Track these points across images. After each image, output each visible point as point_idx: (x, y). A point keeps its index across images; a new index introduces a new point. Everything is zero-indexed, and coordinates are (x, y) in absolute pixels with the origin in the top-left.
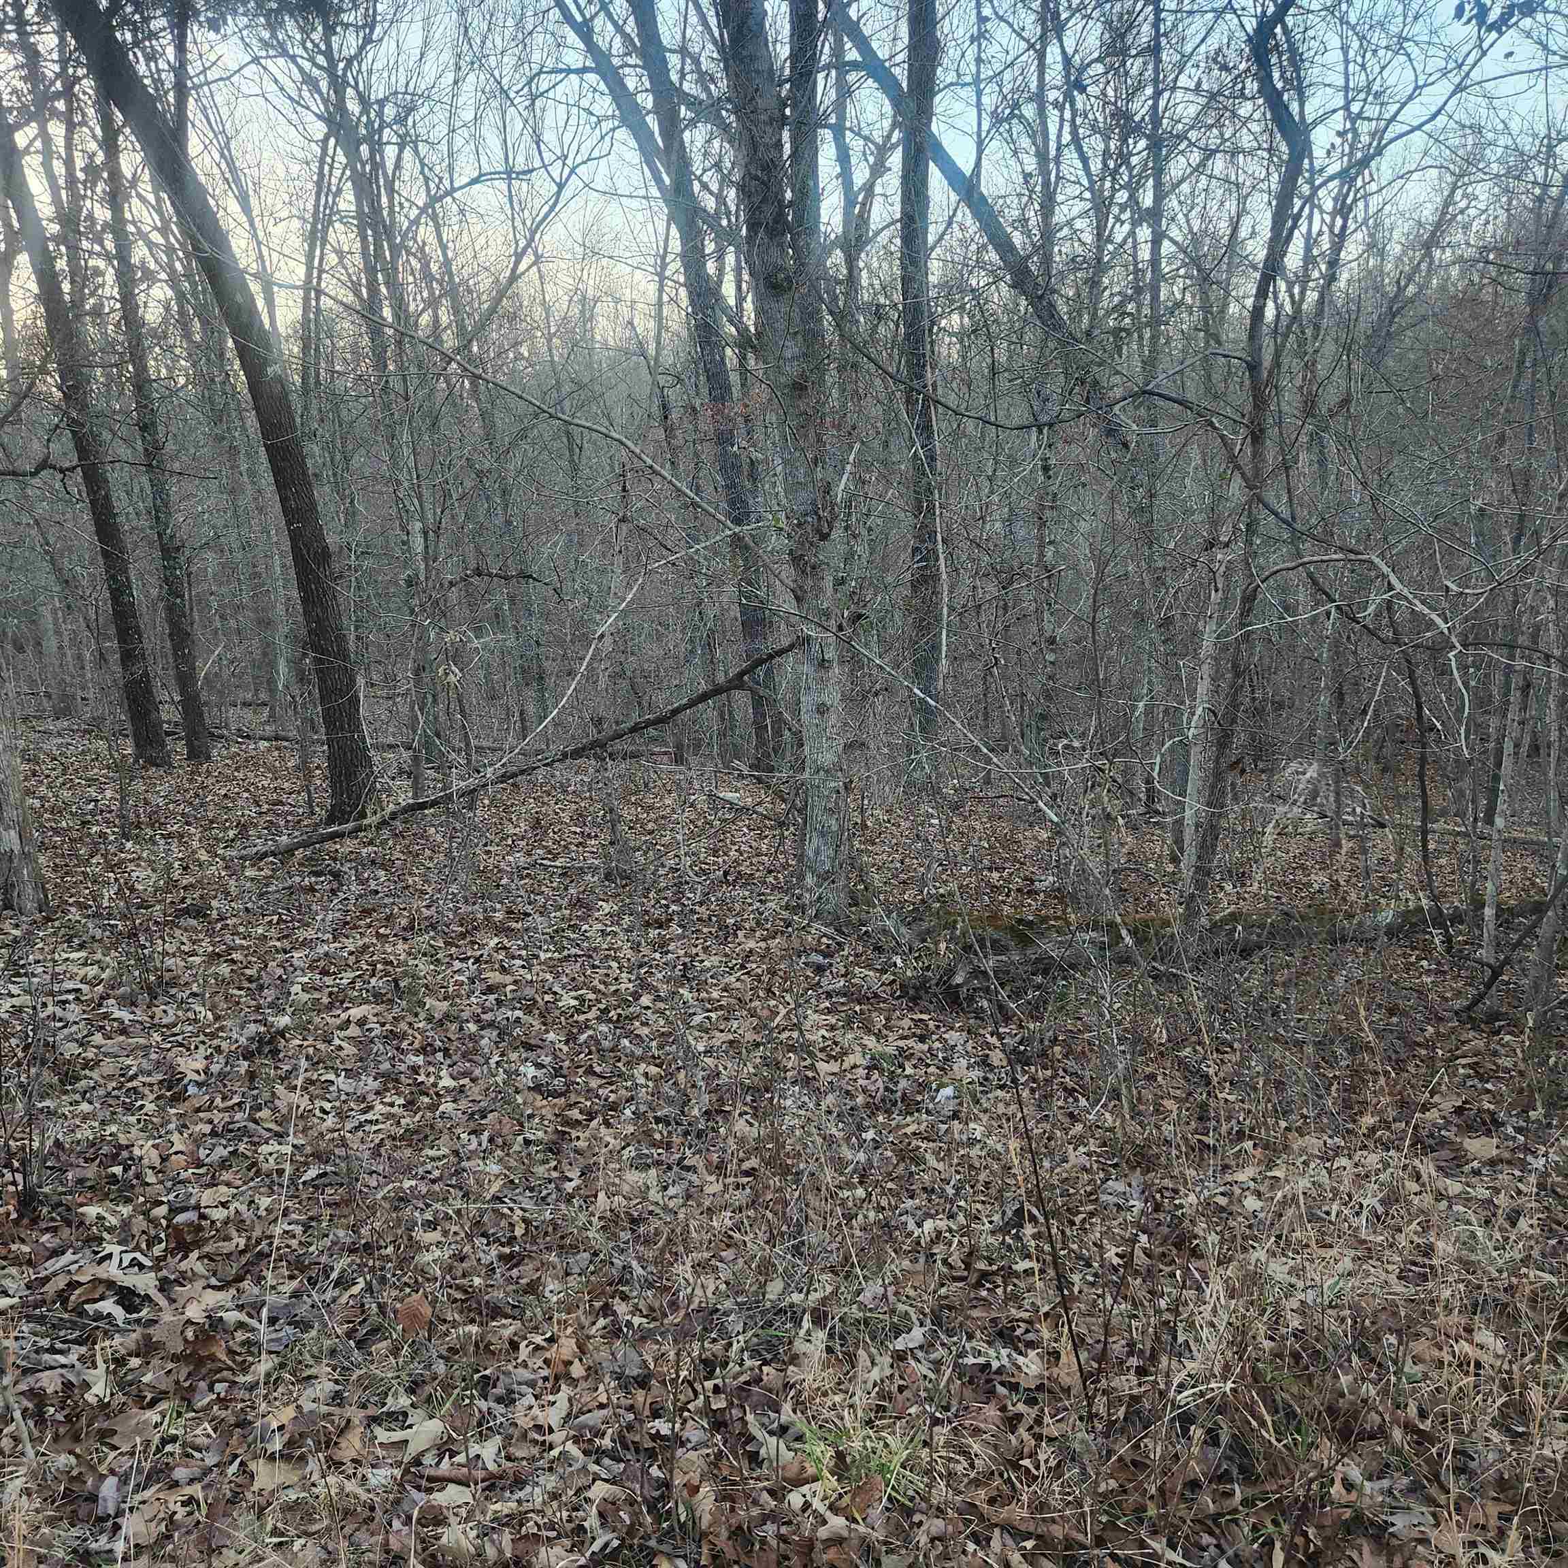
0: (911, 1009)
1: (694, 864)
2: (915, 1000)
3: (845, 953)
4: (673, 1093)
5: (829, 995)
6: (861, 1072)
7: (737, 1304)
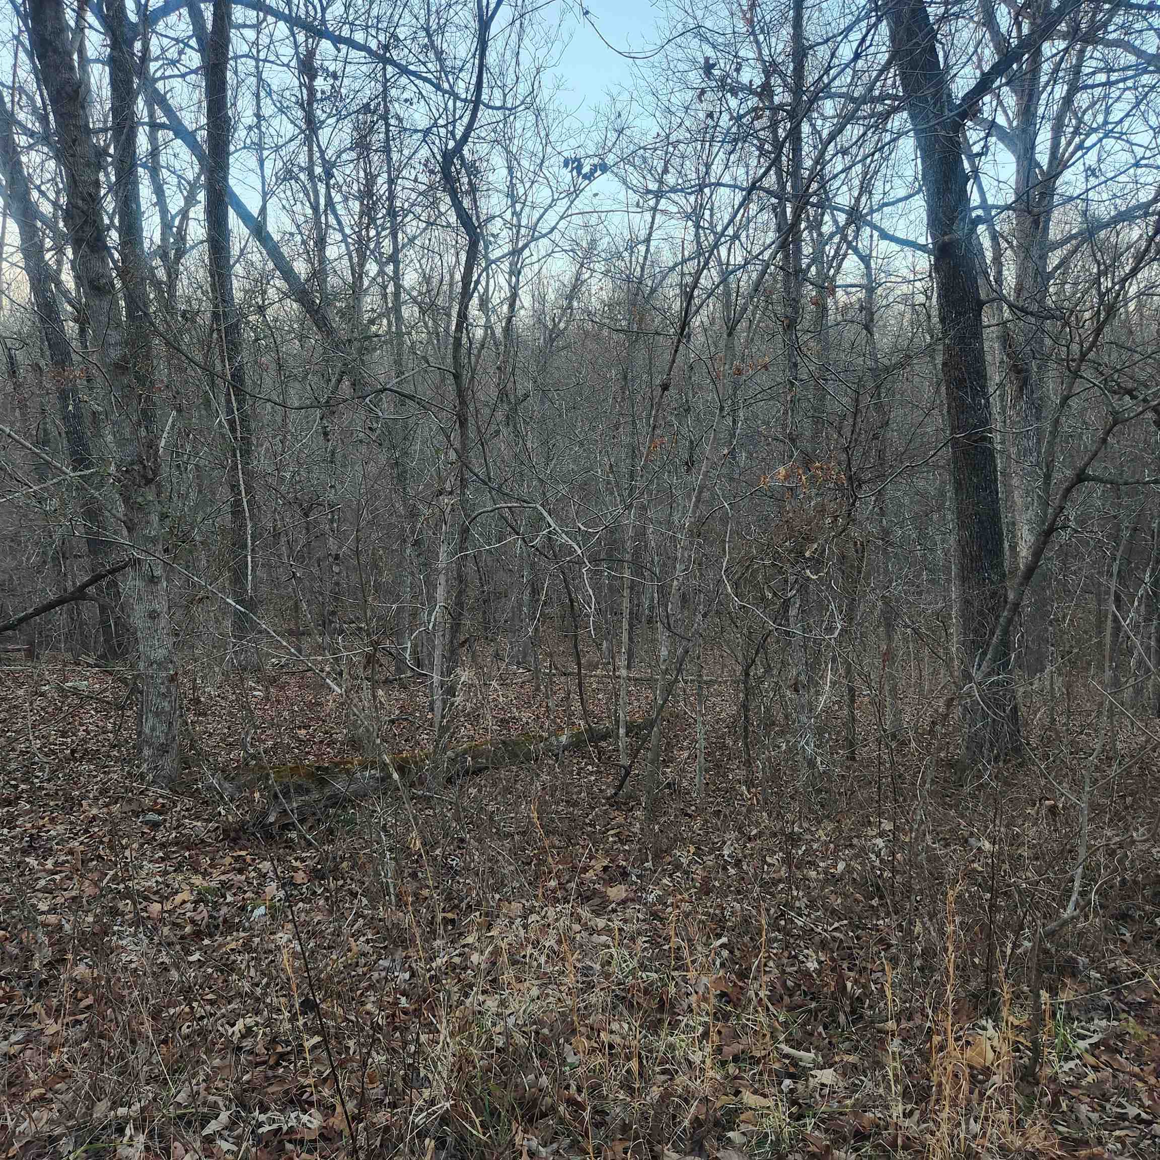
0: (232, 849)
1: (44, 745)
2: (235, 840)
3: (178, 809)
4: (16, 951)
5: (163, 846)
6: (189, 906)
7: (68, 1128)
